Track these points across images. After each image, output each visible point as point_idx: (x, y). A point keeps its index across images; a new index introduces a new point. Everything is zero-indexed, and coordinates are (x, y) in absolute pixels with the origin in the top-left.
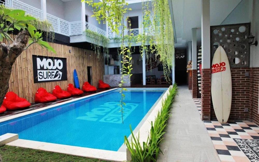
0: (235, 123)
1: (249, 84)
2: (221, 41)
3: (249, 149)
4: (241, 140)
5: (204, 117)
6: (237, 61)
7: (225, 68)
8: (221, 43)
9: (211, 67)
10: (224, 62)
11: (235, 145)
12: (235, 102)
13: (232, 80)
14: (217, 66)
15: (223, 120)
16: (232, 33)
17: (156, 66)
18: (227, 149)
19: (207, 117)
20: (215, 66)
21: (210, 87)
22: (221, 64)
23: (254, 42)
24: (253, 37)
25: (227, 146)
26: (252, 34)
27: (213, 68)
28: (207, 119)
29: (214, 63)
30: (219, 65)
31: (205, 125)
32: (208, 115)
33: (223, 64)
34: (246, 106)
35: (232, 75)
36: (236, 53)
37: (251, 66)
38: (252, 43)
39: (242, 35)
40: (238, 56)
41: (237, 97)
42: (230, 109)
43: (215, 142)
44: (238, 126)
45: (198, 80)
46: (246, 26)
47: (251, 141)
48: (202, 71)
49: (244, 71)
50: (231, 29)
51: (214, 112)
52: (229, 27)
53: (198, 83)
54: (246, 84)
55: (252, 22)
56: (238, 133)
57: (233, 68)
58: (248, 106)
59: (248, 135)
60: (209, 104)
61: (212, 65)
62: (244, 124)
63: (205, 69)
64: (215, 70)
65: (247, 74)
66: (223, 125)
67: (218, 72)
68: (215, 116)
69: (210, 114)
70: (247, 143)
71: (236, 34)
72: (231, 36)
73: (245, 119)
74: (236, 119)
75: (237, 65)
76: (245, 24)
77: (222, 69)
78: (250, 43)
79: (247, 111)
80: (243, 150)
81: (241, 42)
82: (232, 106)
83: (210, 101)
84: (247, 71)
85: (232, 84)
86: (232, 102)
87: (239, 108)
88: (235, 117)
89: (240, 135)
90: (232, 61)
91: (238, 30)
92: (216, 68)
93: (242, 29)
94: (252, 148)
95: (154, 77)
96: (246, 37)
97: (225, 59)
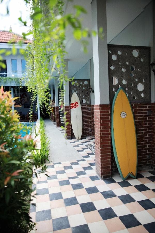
0: (85, 138)
1: (91, 115)
2: (75, 89)
3: (92, 148)
4: (89, 145)
5: (68, 137)
6: (84, 101)
7: (78, 105)
8: (75, 90)
9: (70, 105)
10: (77, 102)
11: (86, 147)
12: (84, 126)
13: (82, 113)
14: (73, 104)
15: (79, 137)
16: (81, 84)
17: (22, 104)
18: (82, 149)
19: (69, 137)
20: (72, 104)
21: (70, 117)
22: (76, 103)
23: (92, 91)
24: (92, 88)
25: (82, 148)
26: (91, 86)
27: (71, 106)
28: (69, 138)
29: (72, 103)
30: (75, 104)
31: (69, 142)
32: (70, 135)
33: (77, 103)
34: (90, 128)
35: (82, 110)
36: (84, 97)
37: (91, 105)
38: (91, 91)
39: (86, 86)
40: (85, 98)
41: (85, 123)
42: (82, 130)
43: (75, 148)
44: (87, 139)
45: (60, 114)
46: (88, 81)
47: (93, 145)
48: (65, 107)
49: (88, 107)
50: (80, 82)
51: (73, 133)
52: (79, 81)
53: (60, 117)
54: (90, 115)
55: (90, 79)
56: (87, 142)
57: (82, 106)
58: (91, 128)
59: (91, 142)
60: (70, 128)
61: (71, 104)
62: (90, 138)
63: (66, 106)
64: (72, 106)
65: (89, 109)
66: (79, 140)
67: (74, 108)
68: (74, 136)
69: (71, 135)
70: (91, 146)
71: (83, 85)
72: (80, 86)
73: (90, 136)
74: (85, 136)
75: (84, 104)
76: (87, 80)
77: (76, 106)
78: (90, 91)
79: (91, 131)
80: (90, 149)
81: (86, 90)
82: (83, 128)
83: (70, 126)
84: (90, 107)
85: (82, 115)
86: (83, 126)
87: (87, 130)
88: (85, 135)
89: (88, 143)
90: (81, 101)
91: (84, 83)
92: (73, 105)
93: (86, 83)
94: (93, 147)
95: (21, 113)
96: (88, 87)
97: (78, 100)
